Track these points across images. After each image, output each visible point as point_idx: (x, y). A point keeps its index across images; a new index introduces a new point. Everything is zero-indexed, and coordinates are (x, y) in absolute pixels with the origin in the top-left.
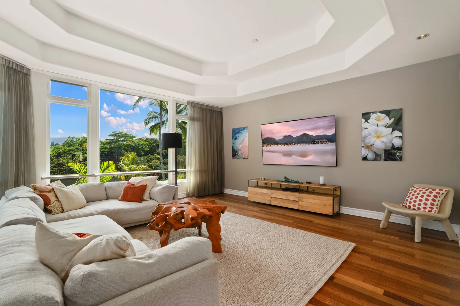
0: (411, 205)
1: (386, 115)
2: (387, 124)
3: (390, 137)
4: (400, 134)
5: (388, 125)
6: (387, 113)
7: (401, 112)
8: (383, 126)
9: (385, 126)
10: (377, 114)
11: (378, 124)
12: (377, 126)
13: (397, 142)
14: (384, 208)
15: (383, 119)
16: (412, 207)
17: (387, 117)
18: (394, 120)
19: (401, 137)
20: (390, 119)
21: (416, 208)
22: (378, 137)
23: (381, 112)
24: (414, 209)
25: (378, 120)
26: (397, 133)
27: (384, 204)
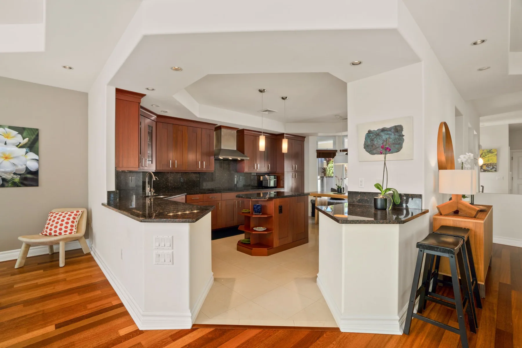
0: (52, 232)
1: (18, 133)
2: (20, 143)
3: (23, 158)
4: (36, 157)
5: (20, 145)
6: (21, 130)
7: (37, 132)
8: (13, 144)
9: (17, 146)
10: (4, 129)
11: (6, 142)
12: (6, 144)
13: (33, 166)
14: (21, 243)
15: (13, 137)
16: (53, 234)
17: (20, 136)
18: (29, 140)
19: (37, 160)
20: (24, 138)
21: (57, 234)
22: (6, 158)
23: (10, 127)
24: (55, 235)
25: (7, 137)
26: (32, 155)
27: (20, 238)
